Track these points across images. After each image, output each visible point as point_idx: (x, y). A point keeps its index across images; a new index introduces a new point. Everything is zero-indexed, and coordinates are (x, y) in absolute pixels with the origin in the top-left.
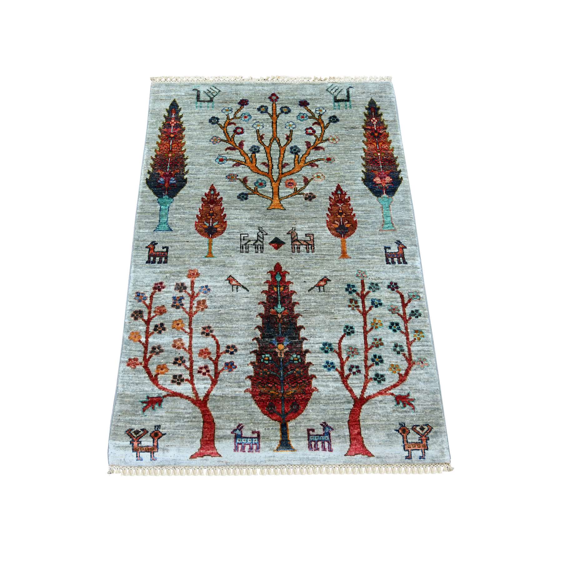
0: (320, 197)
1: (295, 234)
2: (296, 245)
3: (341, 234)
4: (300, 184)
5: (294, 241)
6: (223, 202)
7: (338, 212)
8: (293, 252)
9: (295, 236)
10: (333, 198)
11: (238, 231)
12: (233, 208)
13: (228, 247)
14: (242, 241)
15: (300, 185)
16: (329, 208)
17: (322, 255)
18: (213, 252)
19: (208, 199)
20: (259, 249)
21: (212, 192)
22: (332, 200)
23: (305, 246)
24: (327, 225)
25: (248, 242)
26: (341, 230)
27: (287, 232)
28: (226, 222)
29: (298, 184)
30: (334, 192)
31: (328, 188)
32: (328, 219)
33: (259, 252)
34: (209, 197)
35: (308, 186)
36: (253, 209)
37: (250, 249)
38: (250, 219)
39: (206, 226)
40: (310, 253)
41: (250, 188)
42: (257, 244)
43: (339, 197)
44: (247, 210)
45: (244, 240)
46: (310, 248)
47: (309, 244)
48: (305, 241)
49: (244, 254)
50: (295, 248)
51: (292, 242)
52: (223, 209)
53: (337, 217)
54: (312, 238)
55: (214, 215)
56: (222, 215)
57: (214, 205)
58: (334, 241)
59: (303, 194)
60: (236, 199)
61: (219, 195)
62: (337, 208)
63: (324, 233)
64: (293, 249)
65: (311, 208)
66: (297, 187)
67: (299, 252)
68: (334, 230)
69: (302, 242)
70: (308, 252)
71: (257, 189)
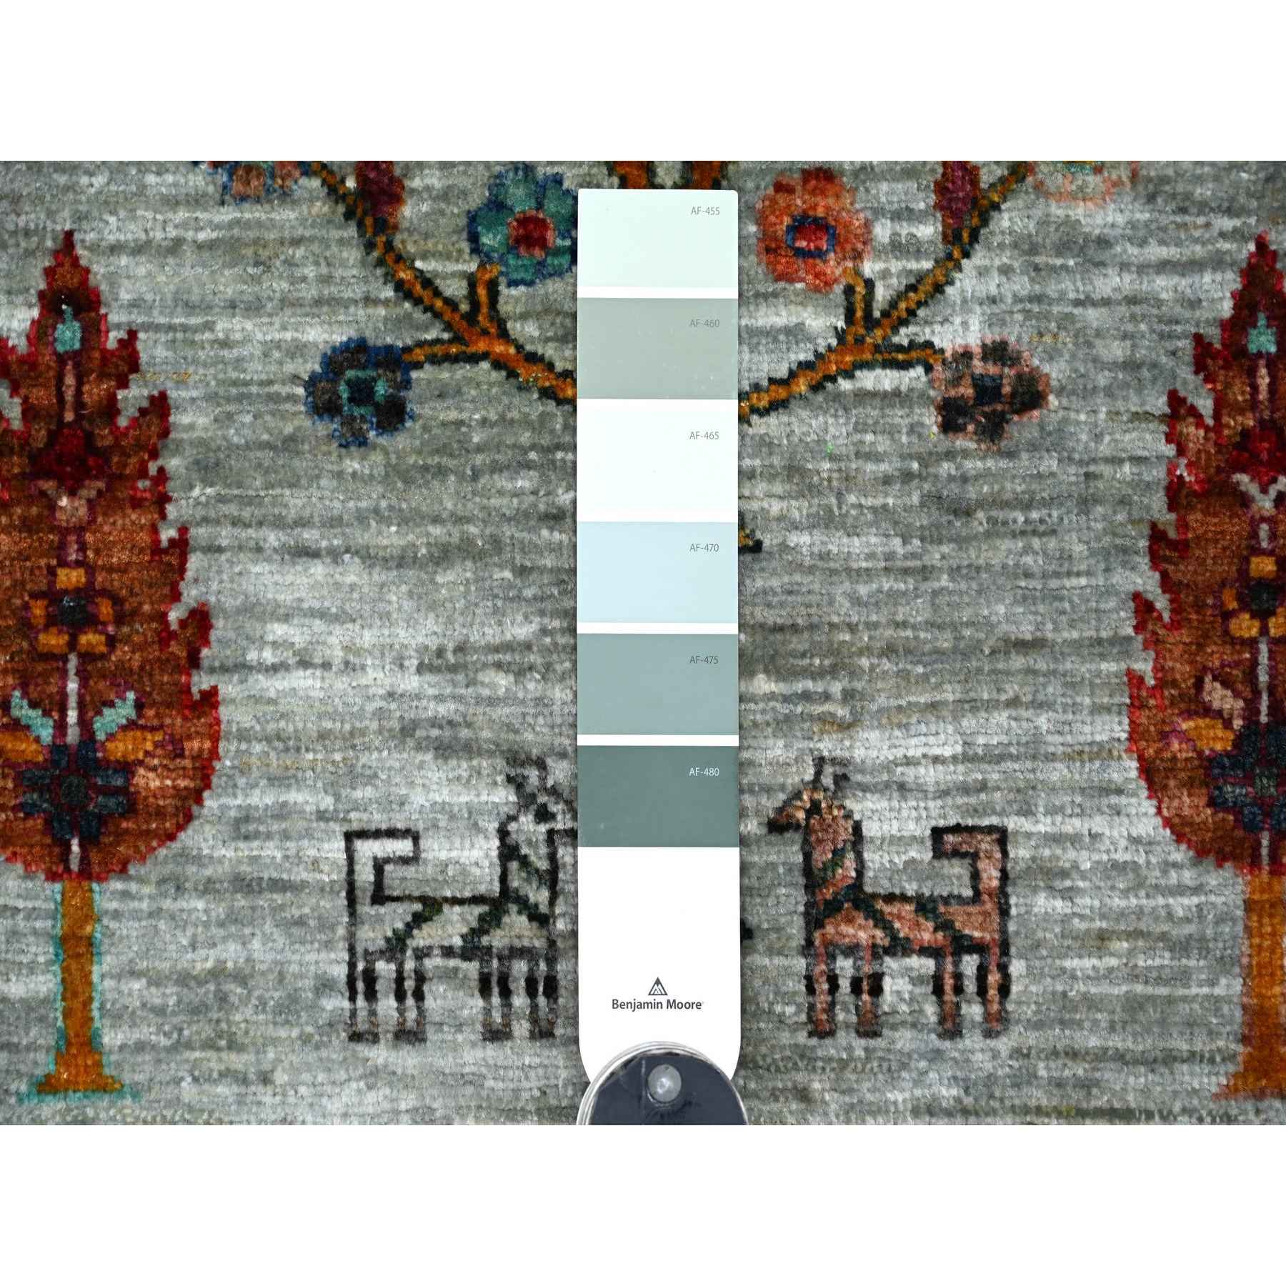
0: (1081, 390)
1: (845, 834)
2: (852, 950)
3: (1253, 828)
4: (905, 229)
5: (833, 908)
6: (174, 464)
7: (1243, 573)
8: (821, 1029)
9: (838, 854)
10: (1205, 405)
11: (328, 802)
12: (273, 538)
13: (241, 978)
14: (365, 909)
15: (898, 248)
16: (1157, 535)
17: (1073, 1054)
18: (111, 1038)
19: (29, 412)
20: (520, 1001)
21: (68, 335)
22: (1190, 430)
23: (929, 965)
24: (1135, 734)
25: (418, 920)
26: (1249, 779)
27: (770, 804)
28: (210, 698)
29: (882, 231)
30: (1214, 335)
31: (1163, 285)
32: (1144, 666)
33: (521, 1028)
34: (42, 396)
35: (979, 257)
36: (466, 550)
37: (438, 998)
38: (433, 663)
39: (25, 749)
40: (972, 1041)
41: (427, 282)
42: (497, 940)
43: (1253, 404)
44: (403, 560)
45: (379, 897)
46: (970, 986)
47: (961, 945)
48: (924, 906)
49: (380, 1054)
50: (833, 981)
51: (815, 919)
52: (181, 546)
53: (1231, 640)
54: (991, 877)
55: (92, 622)
56: (175, 615)
57: (91, 489)
58: (1182, 905)
59: (924, 354)
60: (298, 420)
61: (134, 366)
62: (1235, 527)
63: (1098, 824)
64: (822, 999)
65: (997, 529)
66: (869, 268)
67: (869, 1027)
68: (1189, 785)
69: (904, 920)
70: (951, 1026)
71: (493, 287)
